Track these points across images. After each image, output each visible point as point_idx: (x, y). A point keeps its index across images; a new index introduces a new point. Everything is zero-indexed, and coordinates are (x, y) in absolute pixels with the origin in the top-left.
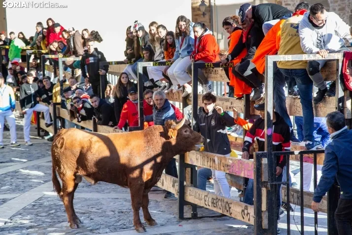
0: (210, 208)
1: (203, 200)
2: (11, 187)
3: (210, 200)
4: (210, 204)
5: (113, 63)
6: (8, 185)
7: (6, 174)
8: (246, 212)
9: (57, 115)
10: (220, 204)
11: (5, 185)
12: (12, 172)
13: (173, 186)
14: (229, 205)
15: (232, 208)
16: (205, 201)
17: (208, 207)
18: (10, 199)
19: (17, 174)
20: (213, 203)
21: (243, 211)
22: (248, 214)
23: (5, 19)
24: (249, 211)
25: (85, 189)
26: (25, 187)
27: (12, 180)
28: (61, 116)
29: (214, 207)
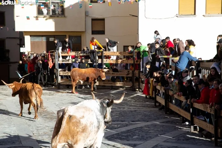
2: (139, 137)
5: (205, 62)
6: (137, 136)
7: (136, 128)
11: (135, 135)
12: (140, 128)
18: (138, 145)
19: (142, 129)
23: (138, 33)
25: (185, 141)
26: (147, 138)
27: (140, 133)
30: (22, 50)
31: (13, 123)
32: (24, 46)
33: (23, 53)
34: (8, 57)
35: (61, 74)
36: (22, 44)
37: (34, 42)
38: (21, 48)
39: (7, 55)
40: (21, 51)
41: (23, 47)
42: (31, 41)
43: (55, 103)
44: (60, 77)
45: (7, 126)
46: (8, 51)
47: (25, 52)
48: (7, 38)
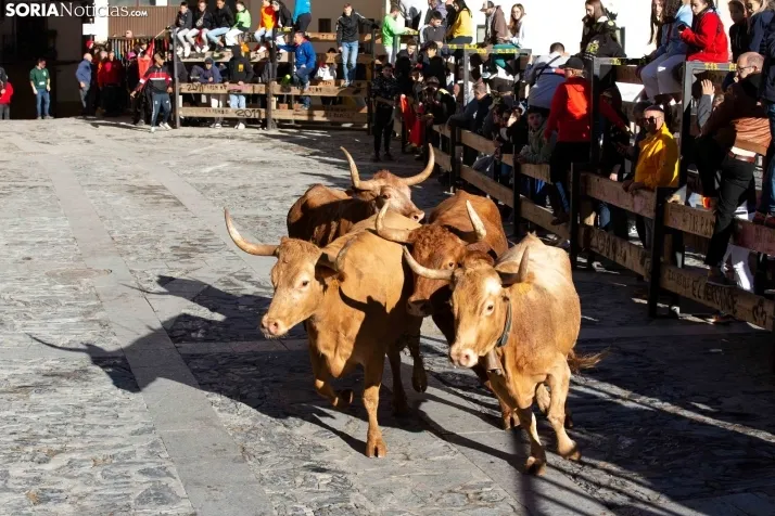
0: (702, 301)
1: (691, 289)
3: (702, 288)
4: (702, 295)
8: (760, 310)
9: (457, 140)
10: (718, 295)
13: (642, 263)
14: (732, 298)
15: (738, 303)
16: (694, 289)
17: (697, 299)
20: (706, 293)
21: (755, 308)
22: (764, 312)
24: (766, 309)
28: (463, 141)
29: (709, 299)
30: (87, 29)
31: (62, 212)
32: (91, 20)
33: (88, 36)
34: (54, 46)
35: (185, 91)
38: (85, 26)
39: (51, 45)
40: (85, 33)
41: (88, 22)
43: (168, 164)
44: (181, 97)
45: (47, 219)
46: (54, 33)
47: (93, 35)
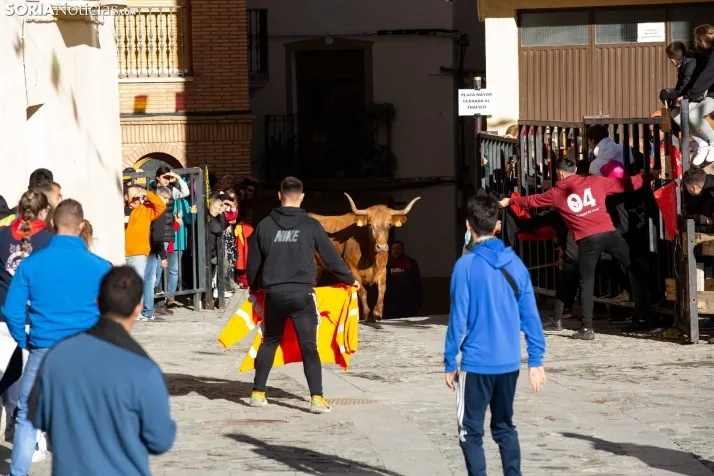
30: (468, 103)
32: (478, 79)
33: (472, 119)
34: (388, 148)
36: (470, 68)
37: (539, 49)
38: (463, 94)
39: (382, 141)
40: (464, 110)
41: (471, 85)
42: (521, 50)
46: (388, 113)
47: (484, 118)
48: (382, 33)
